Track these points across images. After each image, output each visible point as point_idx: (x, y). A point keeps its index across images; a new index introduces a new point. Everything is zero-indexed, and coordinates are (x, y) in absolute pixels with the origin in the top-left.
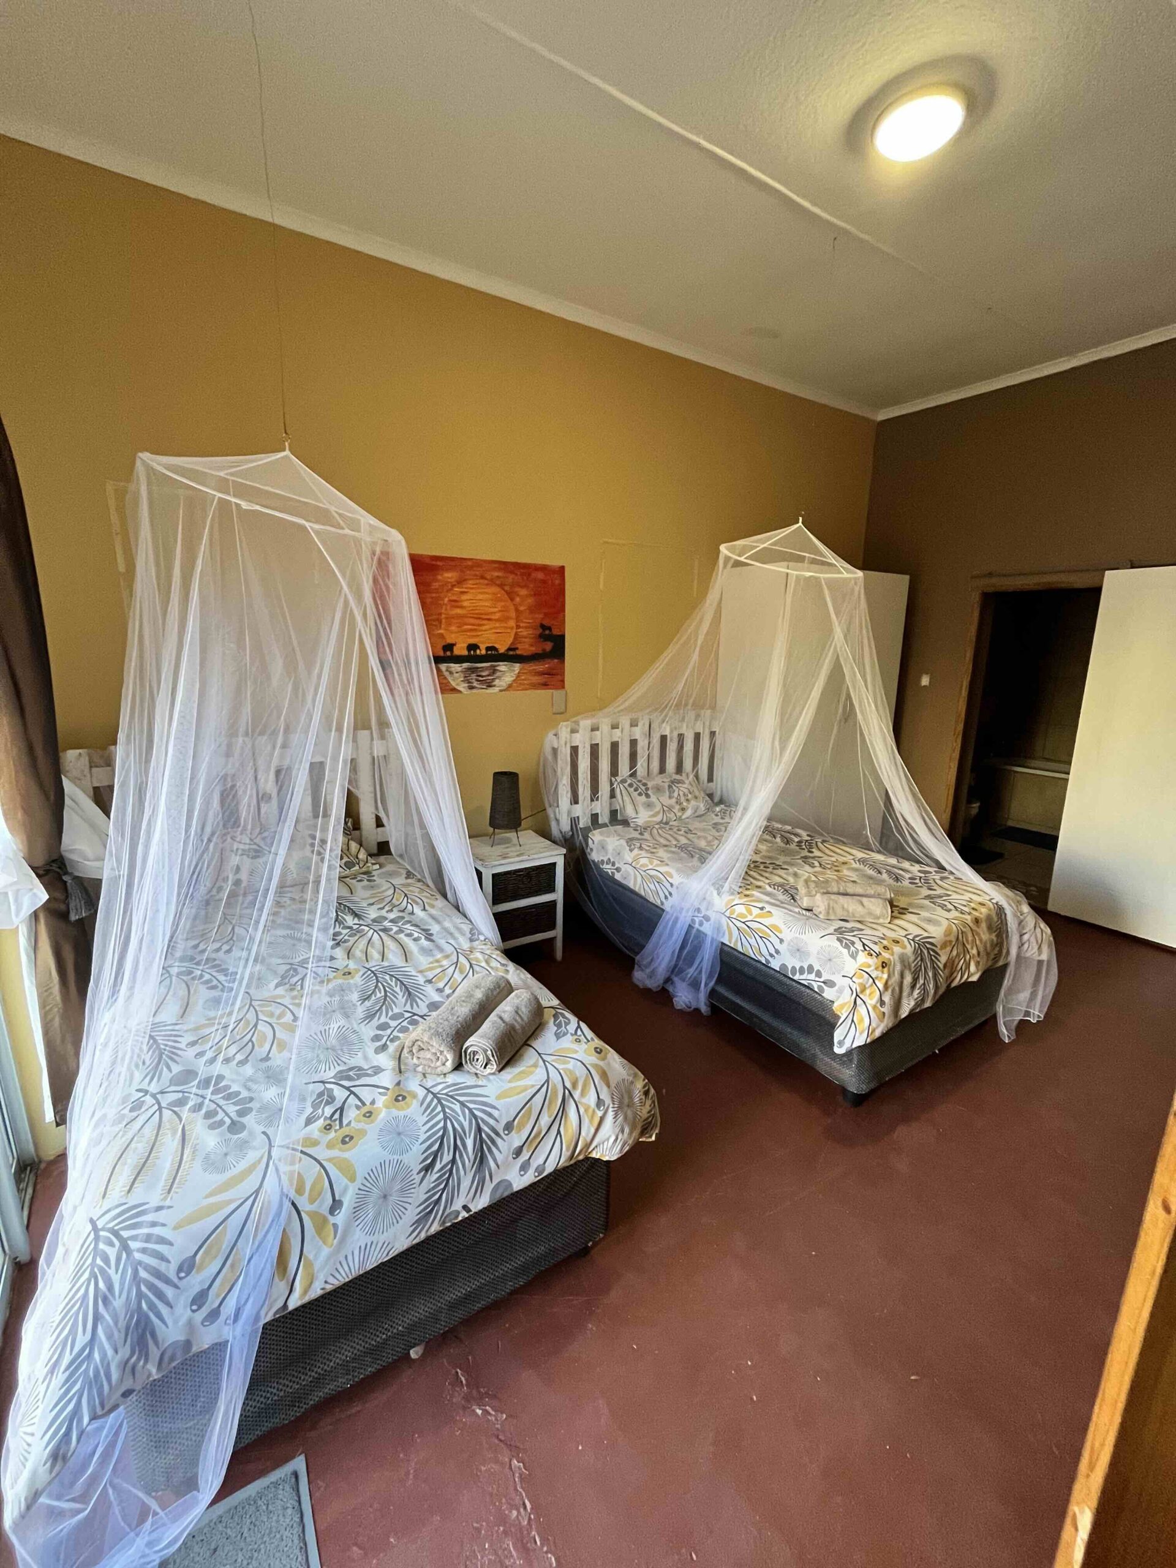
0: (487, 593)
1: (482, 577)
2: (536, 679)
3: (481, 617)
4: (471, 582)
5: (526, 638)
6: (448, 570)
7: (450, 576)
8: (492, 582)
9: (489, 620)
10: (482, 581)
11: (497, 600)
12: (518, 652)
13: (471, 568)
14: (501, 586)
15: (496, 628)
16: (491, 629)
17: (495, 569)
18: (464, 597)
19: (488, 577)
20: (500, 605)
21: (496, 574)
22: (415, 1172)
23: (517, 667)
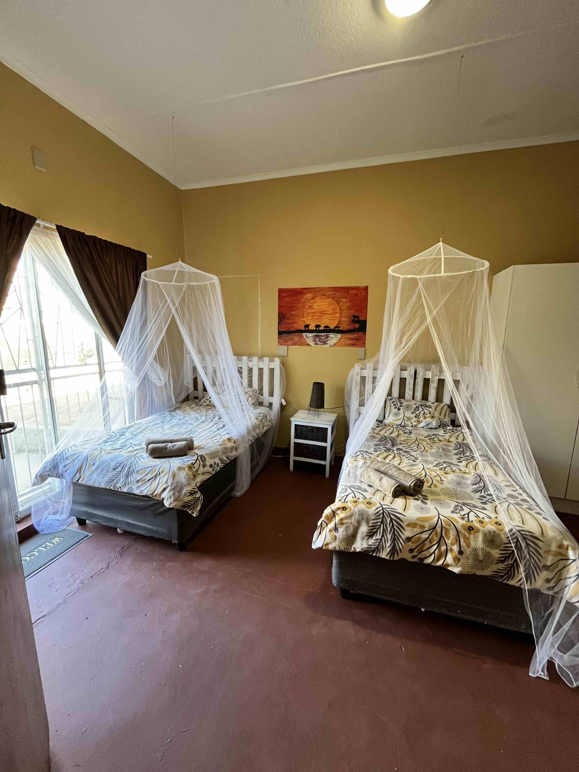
0: (326, 302)
1: (324, 295)
2: (349, 342)
3: (322, 313)
4: (318, 298)
5: (344, 321)
6: (308, 293)
7: (309, 296)
8: (329, 297)
9: (326, 314)
10: (324, 297)
11: (330, 305)
12: (340, 329)
13: (319, 291)
14: (333, 298)
15: (329, 318)
16: (327, 318)
17: (330, 291)
18: (315, 304)
19: (327, 295)
20: (332, 307)
21: (331, 293)
22: (111, 468)
23: (339, 336)
